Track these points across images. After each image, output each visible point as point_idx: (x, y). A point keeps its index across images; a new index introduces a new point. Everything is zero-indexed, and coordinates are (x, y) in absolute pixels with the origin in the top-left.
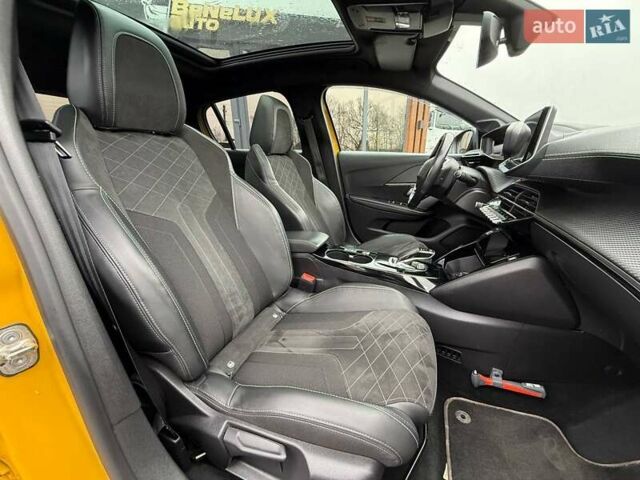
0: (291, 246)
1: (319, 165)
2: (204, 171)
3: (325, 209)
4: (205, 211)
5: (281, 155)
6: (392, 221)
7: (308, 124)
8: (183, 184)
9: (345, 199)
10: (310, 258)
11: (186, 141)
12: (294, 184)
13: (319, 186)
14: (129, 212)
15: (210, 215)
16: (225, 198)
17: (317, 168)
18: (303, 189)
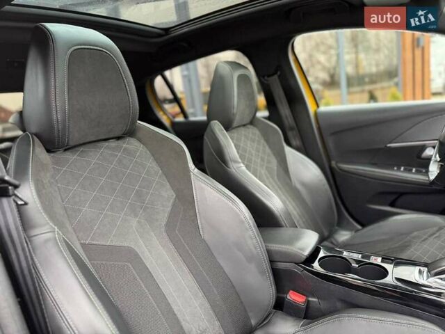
0: (269, 252)
1: (292, 129)
2: (160, 171)
3: (303, 184)
4: (164, 223)
5: (244, 125)
6: (402, 194)
7: (275, 82)
8: (139, 195)
9: (331, 169)
10: (298, 270)
11: (140, 140)
12: (262, 160)
13: (294, 157)
14: (83, 245)
15: (170, 227)
16: (185, 200)
17: (290, 134)
18: (274, 163)
